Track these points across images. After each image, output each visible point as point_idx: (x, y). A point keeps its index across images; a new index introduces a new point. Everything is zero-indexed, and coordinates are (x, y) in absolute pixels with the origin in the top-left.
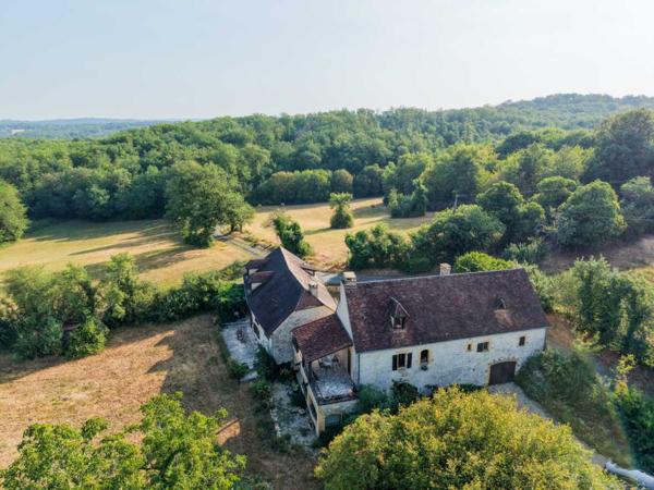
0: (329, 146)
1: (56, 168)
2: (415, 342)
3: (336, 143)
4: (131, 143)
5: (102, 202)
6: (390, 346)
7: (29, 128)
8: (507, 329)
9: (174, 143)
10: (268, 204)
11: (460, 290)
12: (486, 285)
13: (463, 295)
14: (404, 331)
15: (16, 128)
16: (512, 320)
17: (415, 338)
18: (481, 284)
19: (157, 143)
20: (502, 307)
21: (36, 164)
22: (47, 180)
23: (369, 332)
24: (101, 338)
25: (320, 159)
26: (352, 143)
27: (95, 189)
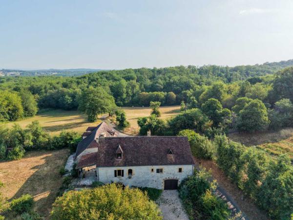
0: (168, 81)
1: (55, 88)
2: (125, 165)
3: (171, 80)
4: (87, 79)
5: (69, 102)
6: (113, 165)
7: (59, 72)
8: (171, 164)
9: (105, 79)
10: (137, 106)
11: (152, 143)
12: (166, 142)
13: (154, 146)
14: (121, 160)
15: (54, 72)
16: (175, 159)
17: (125, 163)
18: (163, 142)
19: (97, 79)
20: (171, 153)
21: (48, 86)
22: (50, 93)
23: (104, 159)
24: (21, 154)
25: (162, 87)
26: (179, 81)
27: (67, 97)
